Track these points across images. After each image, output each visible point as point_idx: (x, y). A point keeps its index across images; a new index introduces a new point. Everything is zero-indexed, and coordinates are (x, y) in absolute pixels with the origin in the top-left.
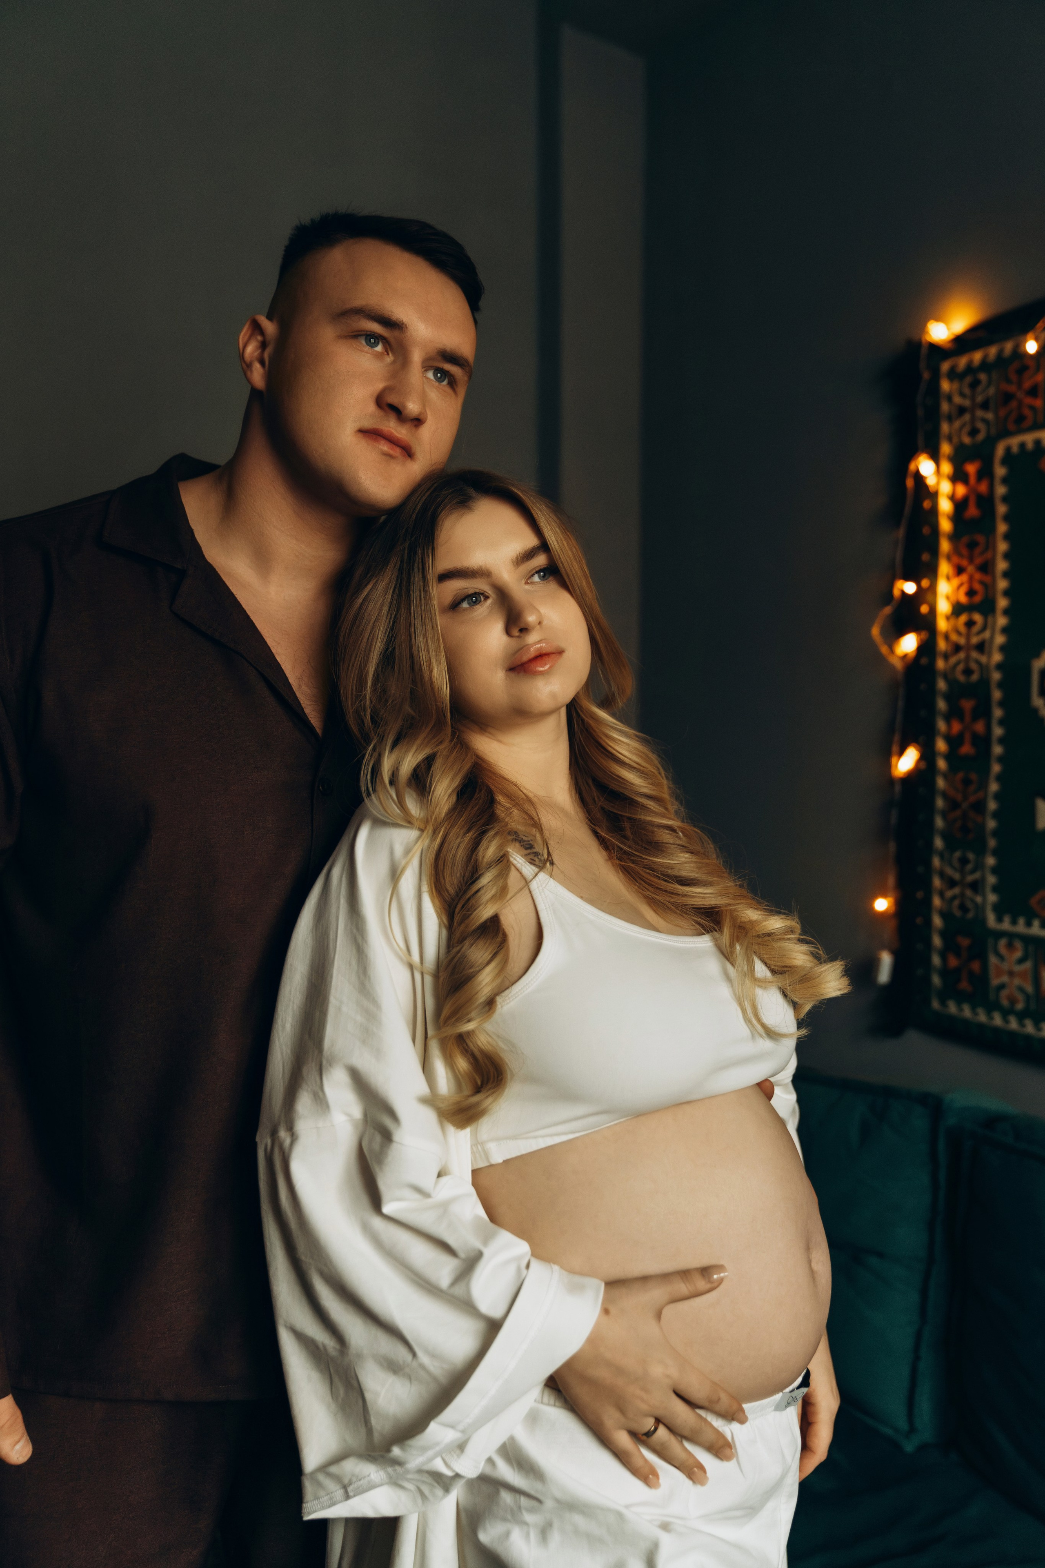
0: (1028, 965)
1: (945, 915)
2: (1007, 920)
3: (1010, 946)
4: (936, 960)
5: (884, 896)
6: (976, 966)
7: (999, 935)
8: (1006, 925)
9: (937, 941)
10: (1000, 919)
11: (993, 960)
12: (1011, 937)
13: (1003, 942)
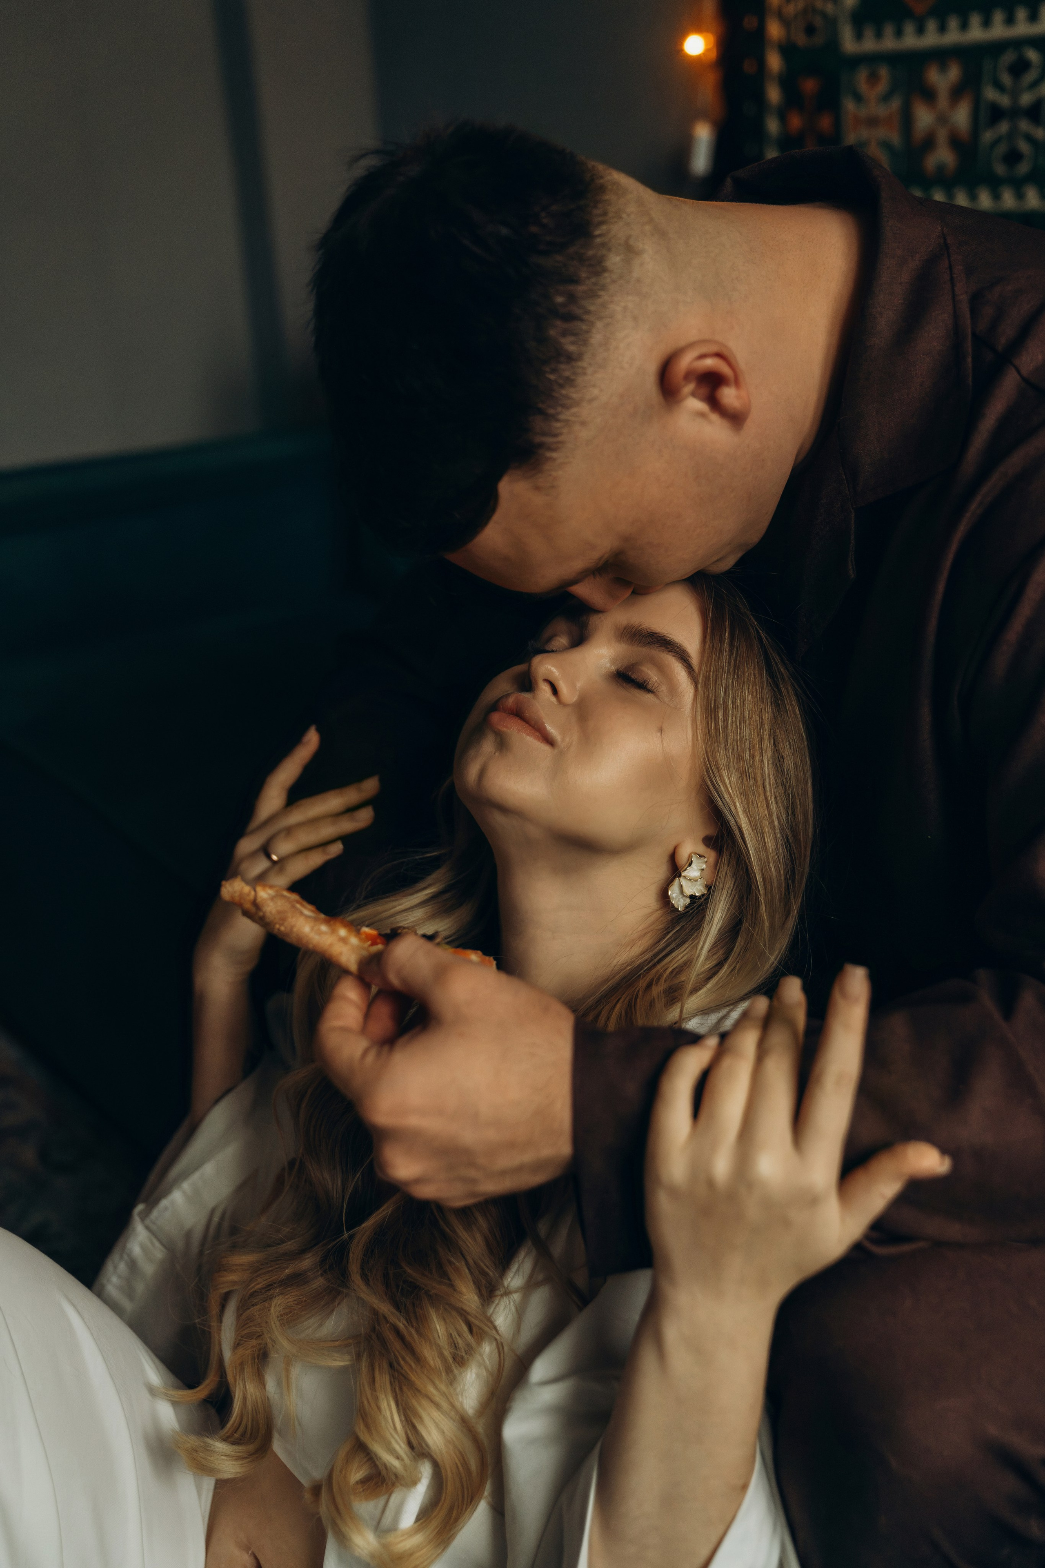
0: (896, 104)
1: (787, 50)
2: (869, 33)
3: (873, 78)
4: (773, 126)
5: (698, 30)
6: (825, 123)
7: (857, 61)
8: (869, 45)
9: (774, 94)
10: (859, 36)
11: (849, 105)
12: (872, 60)
13: (862, 75)
